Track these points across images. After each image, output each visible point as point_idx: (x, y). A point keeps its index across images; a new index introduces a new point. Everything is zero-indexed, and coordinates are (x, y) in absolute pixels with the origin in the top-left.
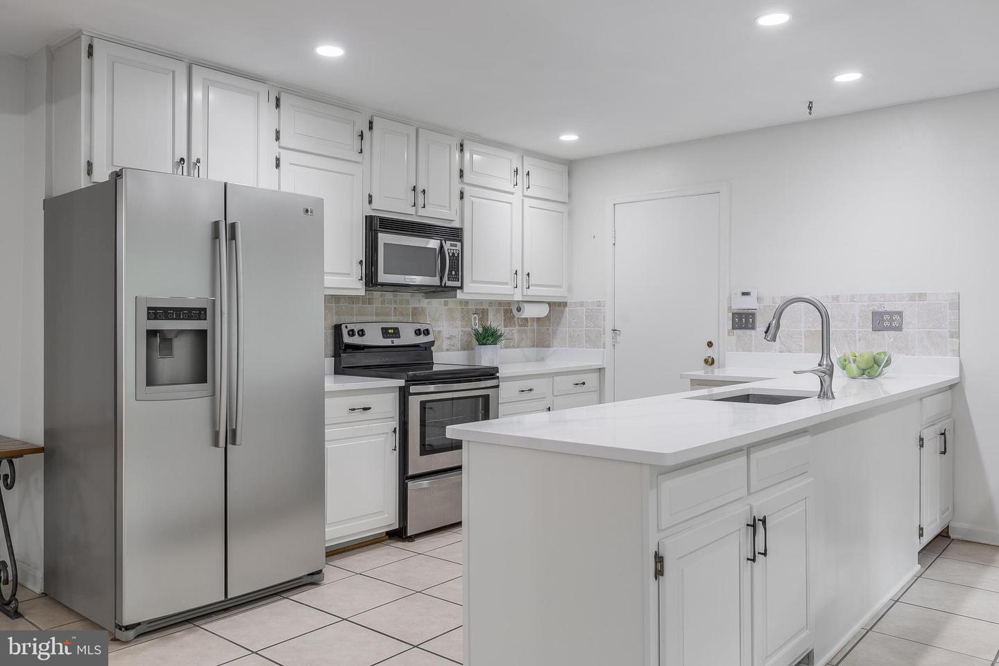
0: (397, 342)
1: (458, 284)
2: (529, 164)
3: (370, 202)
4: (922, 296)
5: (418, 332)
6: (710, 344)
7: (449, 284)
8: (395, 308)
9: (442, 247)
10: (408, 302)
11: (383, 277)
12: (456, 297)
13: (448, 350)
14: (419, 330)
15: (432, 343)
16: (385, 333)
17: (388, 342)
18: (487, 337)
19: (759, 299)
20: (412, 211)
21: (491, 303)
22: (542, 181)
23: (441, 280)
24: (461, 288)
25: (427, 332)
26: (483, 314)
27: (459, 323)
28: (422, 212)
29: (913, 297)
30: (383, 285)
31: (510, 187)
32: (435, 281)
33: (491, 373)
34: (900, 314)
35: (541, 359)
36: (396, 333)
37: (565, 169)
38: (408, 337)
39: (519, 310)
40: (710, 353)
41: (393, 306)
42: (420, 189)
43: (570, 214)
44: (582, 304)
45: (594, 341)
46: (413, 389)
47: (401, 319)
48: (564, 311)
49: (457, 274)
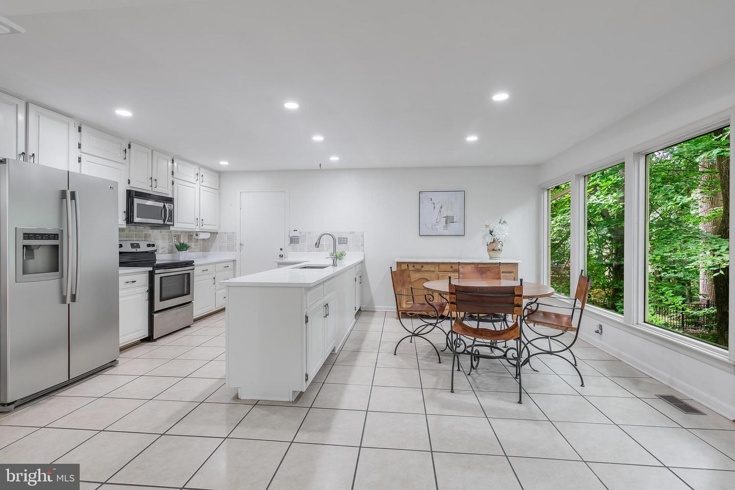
0: (139, 250)
1: (172, 223)
2: (202, 172)
3: (129, 183)
4: (353, 233)
5: (149, 245)
6: (281, 249)
7: (168, 223)
8: (136, 234)
9: (164, 206)
10: (142, 231)
11: (136, 220)
12: (169, 229)
13: (162, 254)
14: (150, 244)
15: (156, 250)
16: (133, 245)
17: (134, 250)
18: (182, 247)
19: (300, 233)
20: (150, 189)
21: (182, 232)
22: (208, 179)
23: (164, 222)
24: (173, 225)
25: (153, 245)
26: (178, 237)
27: (167, 241)
28: (154, 189)
29: (350, 233)
30: (135, 223)
31: (195, 182)
32: (161, 222)
33: (190, 263)
34: (347, 238)
35: (205, 257)
36: (138, 246)
37: (217, 175)
38: (143, 248)
39: (197, 235)
40: (281, 253)
42: (153, 179)
43: (220, 194)
44: (225, 233)
45: (231, 248)
46: (157, 271)
47: (139, 239)
48: (216, 236)
49: (171, 219)
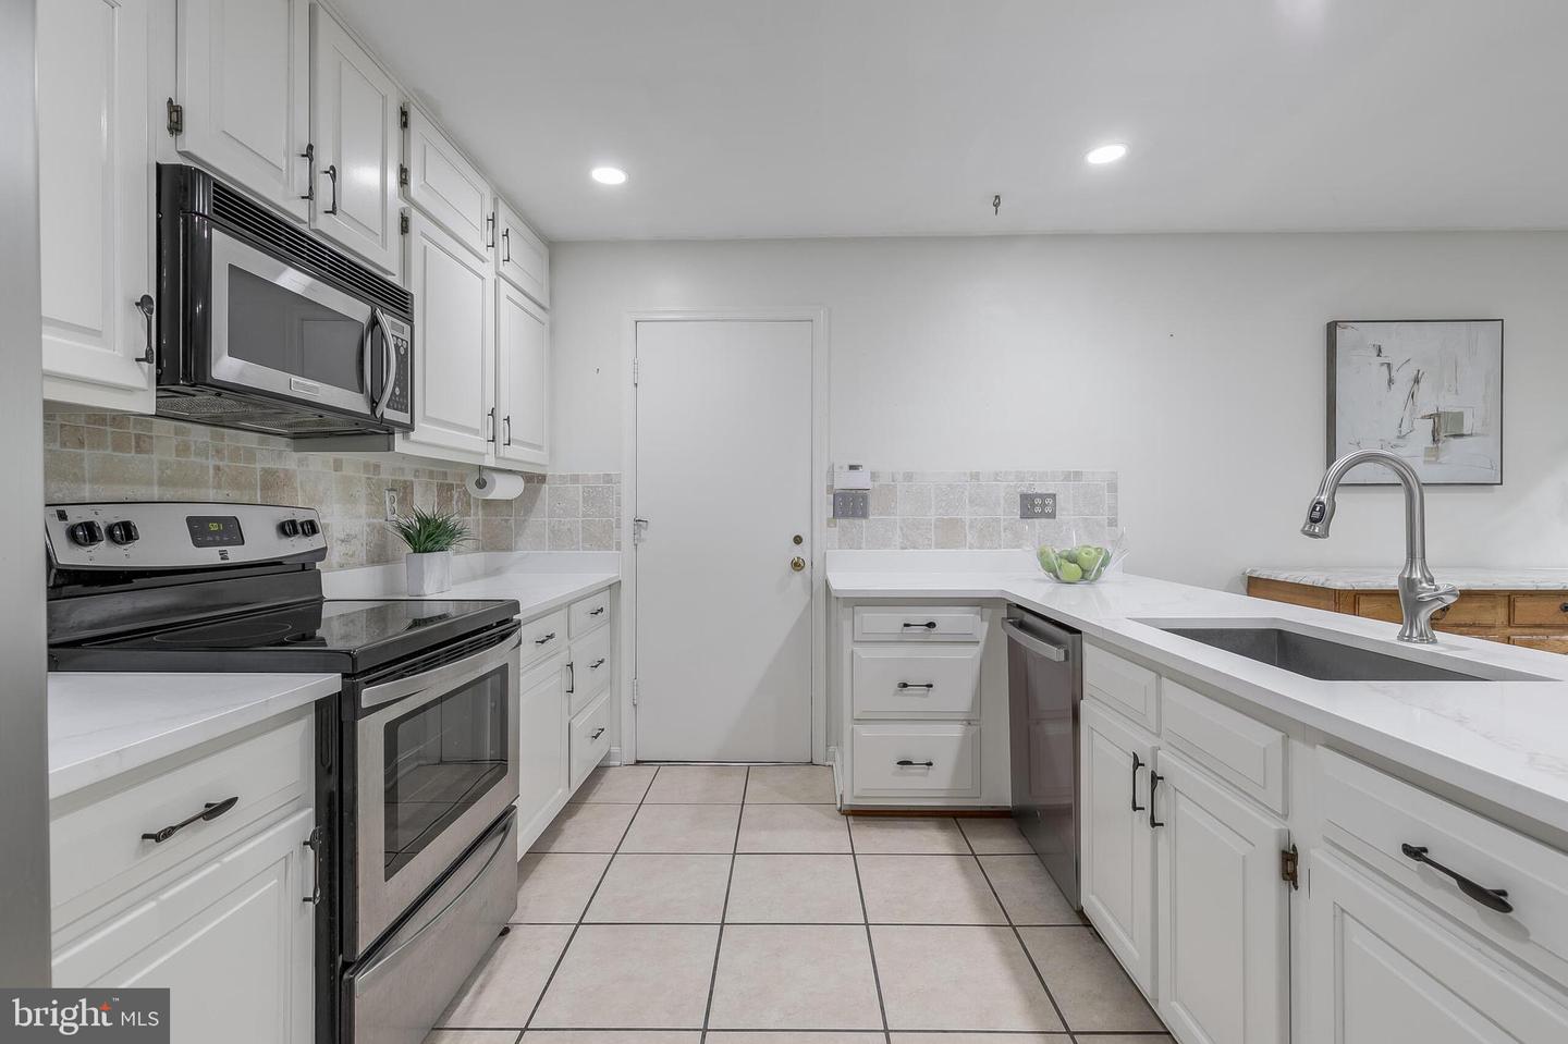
0: (236, 555)
1: (403, 418)
2: (505, 219)
3: (176, 127)
4: (1078, 475)
5: (288, 529)
6: (798, 540)
7: (391, 415)
8: (217, 468)
9: (374, 322)
10: (250, 456)
11: (226, 367)
12: (390, 448)
13: (342, 566)
14: (293, 522)
15: (321, 554)
16: (201, 530)
17: (209, 556)
18: (428, 536)
19: (874, 476)
20: (302, 209)
21: (419, 469)
22: (522, 263)
23: (374, 404)
24: (409, 428)
25: (311, 528)
26: (404, 491)
27: (362, 509)
28: (325, 223)
30: (223, 388)
31: (481, 248)
32: (356, 402)
34: (1052, 497)
35: (493, 572)
36: (231, 531)
37: (544, 251)
38: (261, 542)
39: (481, 484)
40: (801, 552)
41: (211, 463)
42: (319, 159)
43: (552, 332)
44: (575, 479)
45: (600, 538)
46: (369, 695)
47: (234, 495)
48: (539, 490)
49: (403, 395)
